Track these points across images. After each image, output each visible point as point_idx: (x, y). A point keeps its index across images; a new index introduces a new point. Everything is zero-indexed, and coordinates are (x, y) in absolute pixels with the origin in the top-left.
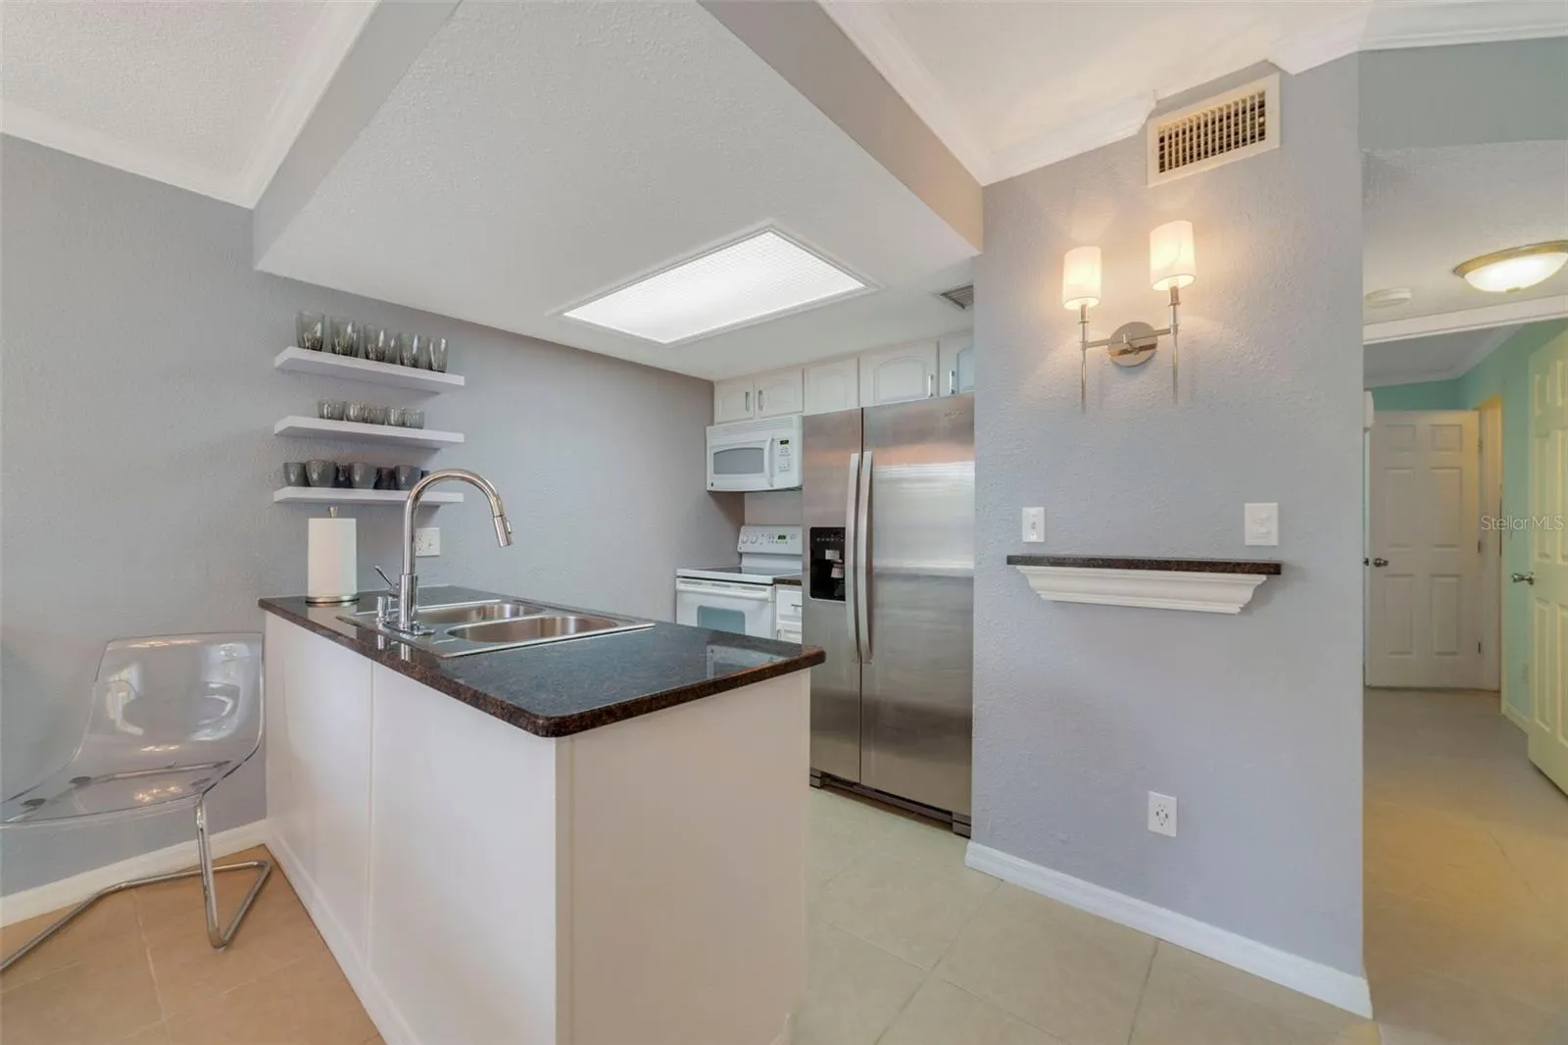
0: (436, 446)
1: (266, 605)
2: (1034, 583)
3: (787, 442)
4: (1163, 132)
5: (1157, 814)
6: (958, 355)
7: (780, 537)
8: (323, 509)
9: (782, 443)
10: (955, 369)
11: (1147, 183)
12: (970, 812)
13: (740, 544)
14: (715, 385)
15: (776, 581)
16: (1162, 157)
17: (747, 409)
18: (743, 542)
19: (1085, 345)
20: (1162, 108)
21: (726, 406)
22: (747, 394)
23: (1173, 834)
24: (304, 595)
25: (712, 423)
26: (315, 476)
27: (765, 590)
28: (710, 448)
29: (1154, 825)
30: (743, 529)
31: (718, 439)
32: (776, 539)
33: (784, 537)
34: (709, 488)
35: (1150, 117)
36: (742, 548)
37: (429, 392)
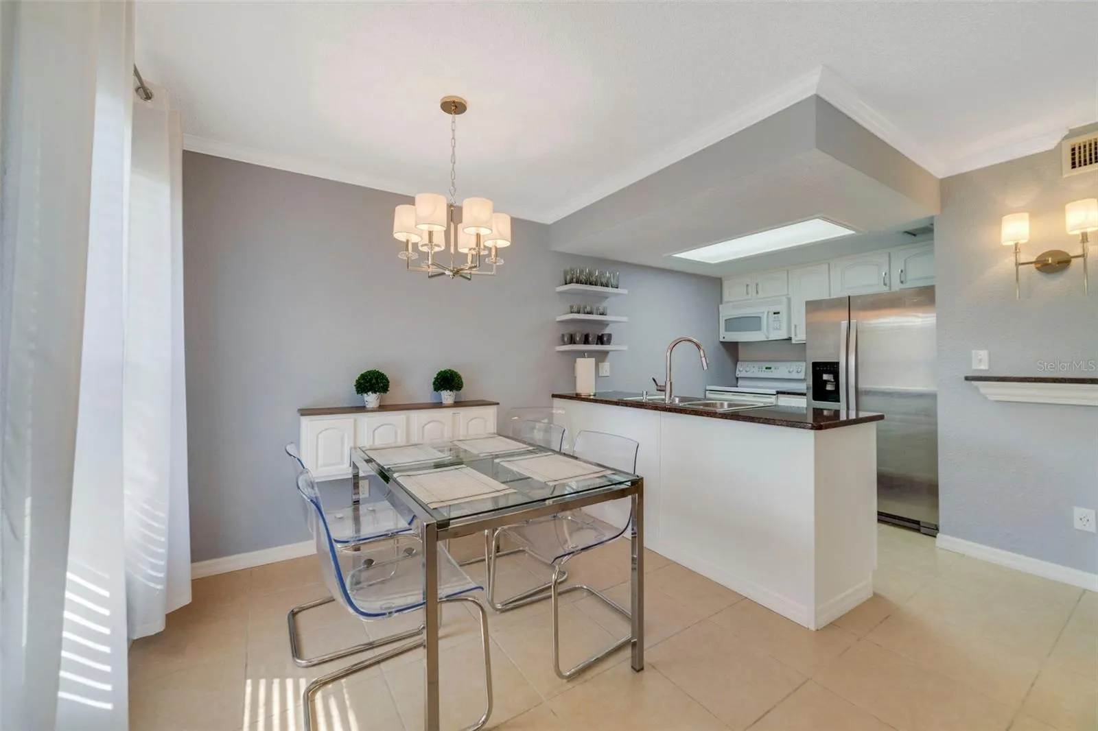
0: (606, 323)
1: (554, 396)
2: (983, 390)
3: (778, 313)
4: (1075, 145)
5: (1081, 519)
6: (905, 261)
7: (766, 368)
8: (582, 354)
9: (775, 313)
10: (903, 269)
11: (1062, 174)
12: (938, 521)
13: (737, 372)
14: (723, 279)
15: (778, 393)
16: (1073, 159)
17: (747, 294)
18: (740, 371)
19: (1018, 264)
20: (1073, 133)
21: (732, 292)
22: (747, 285)
23: (1094, 531)
24: (574, 392)
25: (721, 302)
26: (578, 339)
27: (771, 398)
28: (723, 317)
29: (1078, 525)
30: (738, 363)
31: (727, 312)
32: (764, 369)
33: (770, 368)
34: (722, 340)
35: (1063, 139)
36: (739, 374)
37: (604, 297)
